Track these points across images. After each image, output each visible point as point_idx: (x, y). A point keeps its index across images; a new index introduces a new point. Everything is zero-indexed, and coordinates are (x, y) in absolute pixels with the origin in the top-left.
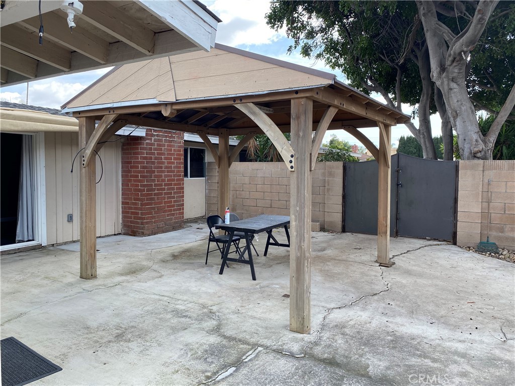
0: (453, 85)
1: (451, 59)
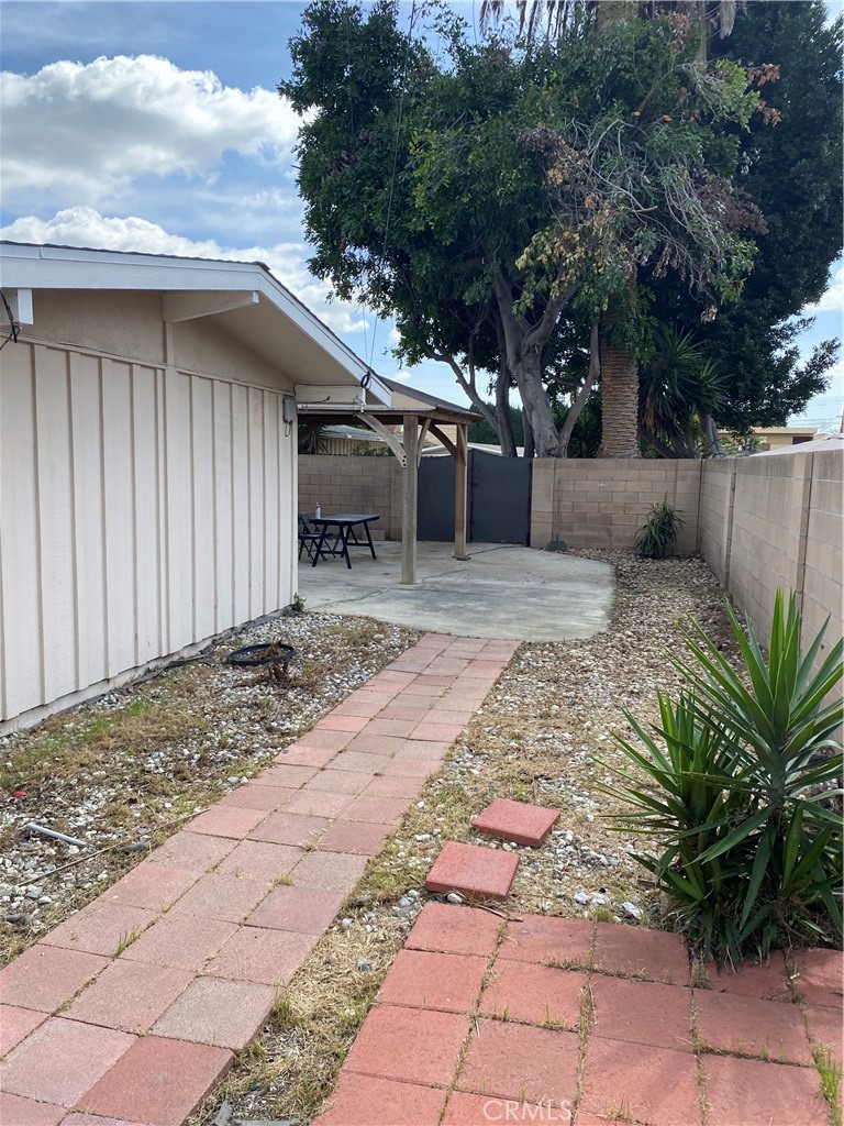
0: (529, 376)
1: (526, 349)
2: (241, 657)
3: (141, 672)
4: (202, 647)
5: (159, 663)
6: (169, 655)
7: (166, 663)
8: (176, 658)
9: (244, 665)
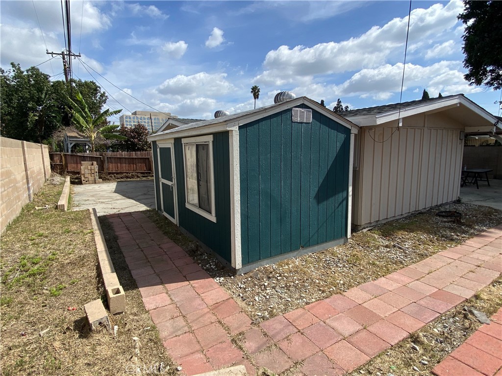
2: (441, 214)
3: (410, 214)
4: (427, 209)
5: (415, 212)
6: (418, 210)
7: (417, 212)
8: (420, 211)
9: (443, 216)
